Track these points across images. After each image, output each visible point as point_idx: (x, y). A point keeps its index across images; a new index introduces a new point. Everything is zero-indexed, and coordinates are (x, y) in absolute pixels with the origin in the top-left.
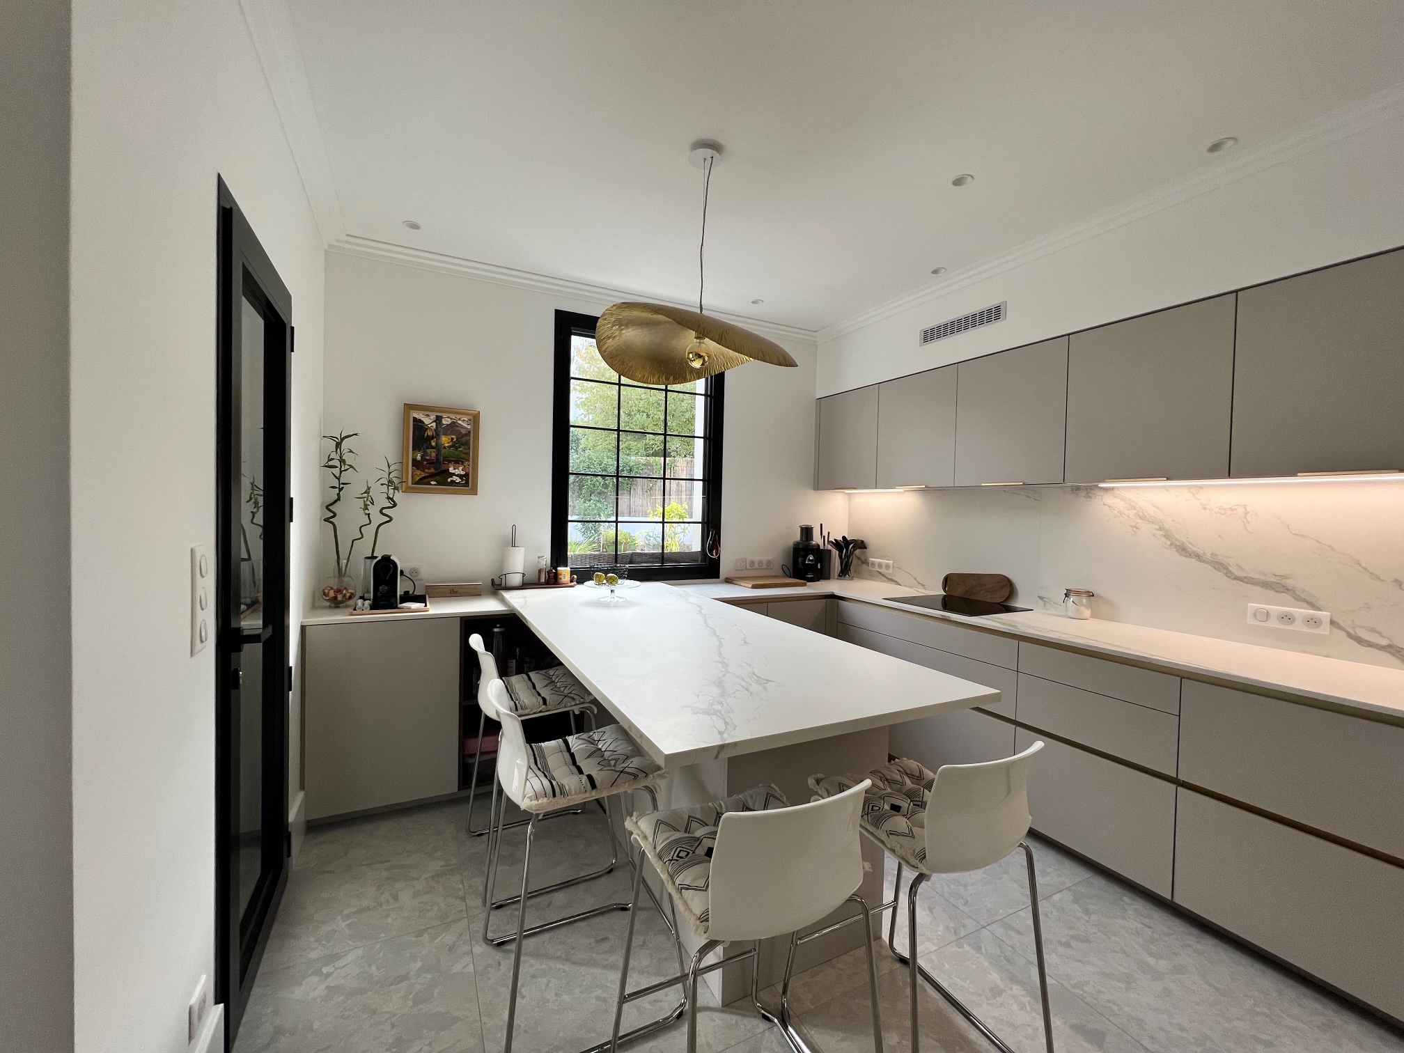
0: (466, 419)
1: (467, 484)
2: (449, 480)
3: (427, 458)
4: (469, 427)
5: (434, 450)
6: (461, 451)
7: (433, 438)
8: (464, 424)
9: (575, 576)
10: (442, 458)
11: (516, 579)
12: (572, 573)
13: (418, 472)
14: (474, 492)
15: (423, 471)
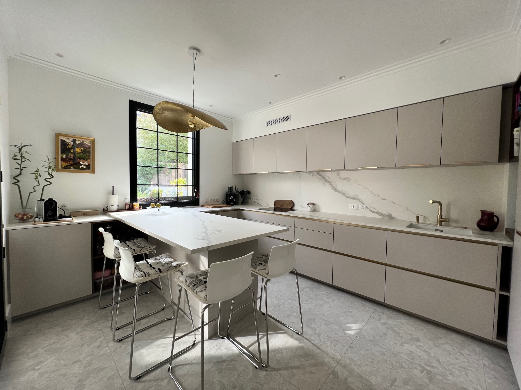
0: (88, 141)
1: (89, 169)
2: (80, 167)
3: (69, 157)
4: (90, 145)
5: (73, 154)
6: (86, 155)
7: (71, 148)
8: (87, 143)
9: (141, 206)
10: (76, 158)
11: (115, 208)
12: (140, 205)
13: (64, 163)
14: (93, 172)
15: (67, 163)
